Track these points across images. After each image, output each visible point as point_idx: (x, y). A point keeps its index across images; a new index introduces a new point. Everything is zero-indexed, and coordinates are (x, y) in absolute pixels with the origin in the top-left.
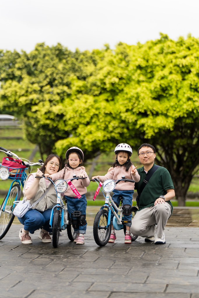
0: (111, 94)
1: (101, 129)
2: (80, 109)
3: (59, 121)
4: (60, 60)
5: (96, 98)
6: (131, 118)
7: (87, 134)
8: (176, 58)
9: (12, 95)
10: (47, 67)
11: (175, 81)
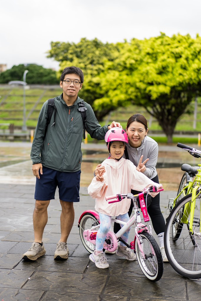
0: (130, 71)
1: (123, 93)
2: (110, 80)
3: (96, 87)
4: (97, 48)
5: (121, 73)
7: (114, 96)
8: (172, 48)
11: (171, 63)
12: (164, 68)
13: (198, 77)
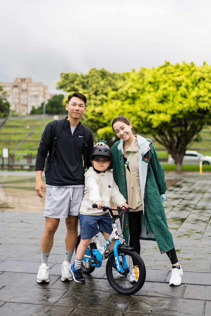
0: (132, 100)
2: (112, 110)
3: (100, 117)
5: (123, 102)
6: (144, 115)
8: (174, 76)
11: (172, 91)
12: (165, 97)
13: (197, 104)
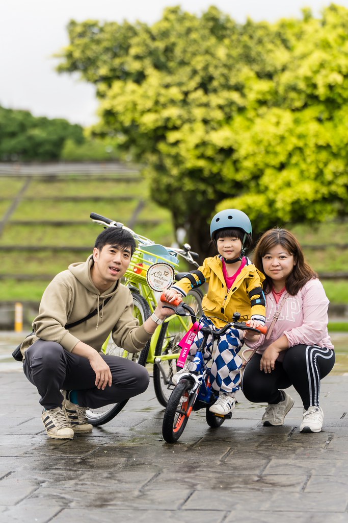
0: (327, 107)
1: (308, 178)
2: (266, 138)
3: (223, 162)
5: (298, 115)
7: (280, 188)
9: (127, 110)
10: (194, 54)
